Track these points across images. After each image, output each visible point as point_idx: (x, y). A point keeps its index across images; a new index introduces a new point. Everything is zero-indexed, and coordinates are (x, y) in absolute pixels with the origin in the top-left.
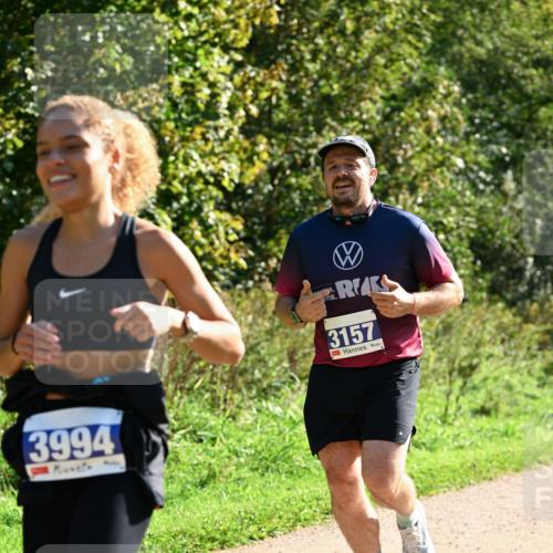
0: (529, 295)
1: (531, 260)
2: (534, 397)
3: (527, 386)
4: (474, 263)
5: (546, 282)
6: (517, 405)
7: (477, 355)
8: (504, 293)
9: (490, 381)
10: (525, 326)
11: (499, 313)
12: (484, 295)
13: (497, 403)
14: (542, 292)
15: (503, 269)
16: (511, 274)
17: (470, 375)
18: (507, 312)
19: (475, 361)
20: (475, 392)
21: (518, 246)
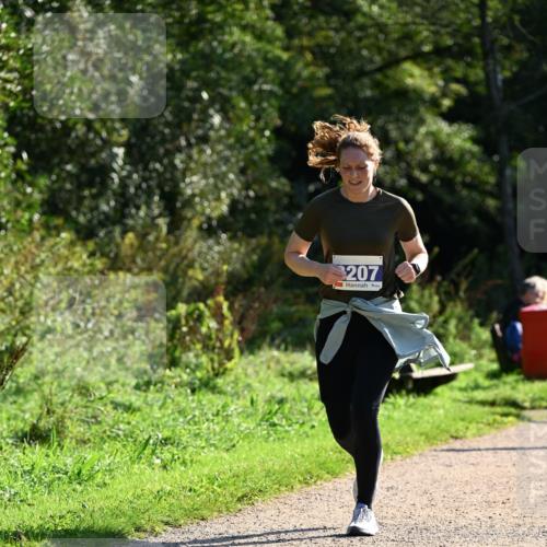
0: (120, 217)
1: (120, 151)
2: (129, 408)
3: (116, 386)
4: (16, 156)
5: (149, 193)
6: (99, 423)
7: (24, 330)
8: (74, 213)
9: (47, 379)
10: (112, 276)
11: (64, 252)
12: (36, 217)
13: (61, 420)
14: (142, 213)
15: (69, 167)
16: (84, 178)
17: (11, 367)
18: (78, 249)
19: (20, 340)
20: (21, 400)
21: (97, 126)
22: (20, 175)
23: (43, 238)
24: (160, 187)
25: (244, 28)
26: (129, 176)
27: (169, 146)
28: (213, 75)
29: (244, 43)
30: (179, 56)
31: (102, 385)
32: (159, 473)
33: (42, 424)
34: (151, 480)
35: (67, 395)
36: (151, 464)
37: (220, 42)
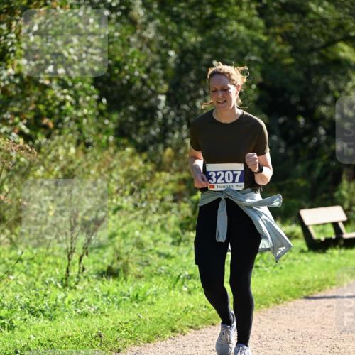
22: (101, 113)
23: (115, 152)
24: (188, 119)
25: (240, 21)
26: (168, 113)
27: (193, 95)
28: (220, 51)
29: (239, 31)
30: (200, 39)
31: (151, 242)
32: (186, 297)
33: (115, 266)
34: (181, 301)
35: (129, 248)
36: (181, 291)
37: (225, 30)
